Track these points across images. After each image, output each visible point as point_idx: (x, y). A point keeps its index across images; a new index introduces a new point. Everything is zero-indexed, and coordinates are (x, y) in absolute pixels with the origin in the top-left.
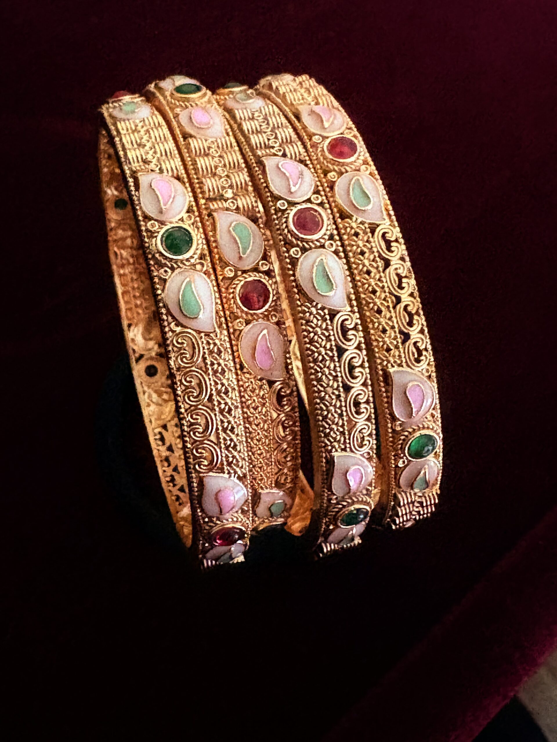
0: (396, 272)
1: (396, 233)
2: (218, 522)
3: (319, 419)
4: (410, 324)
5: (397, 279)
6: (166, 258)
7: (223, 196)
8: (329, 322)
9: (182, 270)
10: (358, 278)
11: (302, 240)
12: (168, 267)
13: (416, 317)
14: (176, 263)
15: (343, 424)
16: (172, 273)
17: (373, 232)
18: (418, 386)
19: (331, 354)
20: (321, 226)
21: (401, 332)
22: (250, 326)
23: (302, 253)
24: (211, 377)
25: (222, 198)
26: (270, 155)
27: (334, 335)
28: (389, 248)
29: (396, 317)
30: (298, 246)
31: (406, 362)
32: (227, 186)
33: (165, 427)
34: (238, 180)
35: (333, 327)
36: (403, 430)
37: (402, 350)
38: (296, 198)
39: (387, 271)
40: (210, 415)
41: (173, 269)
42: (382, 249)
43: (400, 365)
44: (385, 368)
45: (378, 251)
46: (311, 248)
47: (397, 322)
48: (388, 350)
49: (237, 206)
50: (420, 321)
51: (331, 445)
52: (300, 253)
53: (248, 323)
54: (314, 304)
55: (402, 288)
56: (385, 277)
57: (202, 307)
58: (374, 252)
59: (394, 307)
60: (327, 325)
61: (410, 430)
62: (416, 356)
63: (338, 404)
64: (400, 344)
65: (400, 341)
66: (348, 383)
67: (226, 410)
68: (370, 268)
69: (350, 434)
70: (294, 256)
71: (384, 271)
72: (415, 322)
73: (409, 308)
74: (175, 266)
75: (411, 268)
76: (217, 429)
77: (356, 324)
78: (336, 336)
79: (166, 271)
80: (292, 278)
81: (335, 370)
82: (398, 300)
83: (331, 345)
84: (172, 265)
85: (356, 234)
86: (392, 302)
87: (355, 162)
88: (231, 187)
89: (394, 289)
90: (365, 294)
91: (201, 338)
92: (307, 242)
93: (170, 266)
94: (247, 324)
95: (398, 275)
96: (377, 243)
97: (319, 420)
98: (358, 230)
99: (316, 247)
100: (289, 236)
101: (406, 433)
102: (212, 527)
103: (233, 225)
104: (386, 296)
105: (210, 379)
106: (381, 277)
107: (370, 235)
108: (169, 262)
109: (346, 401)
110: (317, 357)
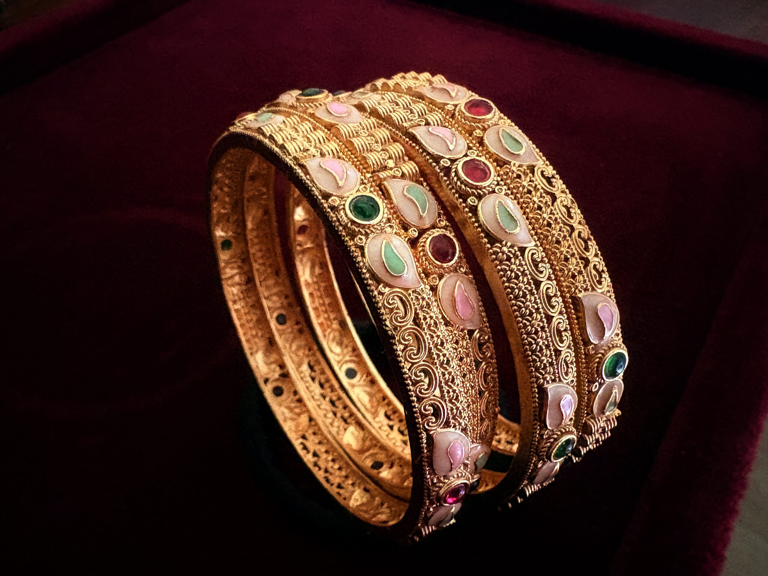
0: (562, 204)
1: (550, 171)
2: (446, 481)
3: (528, 354)
4: (587, 249)
5: (565, 210)
6: (359, 225)
7: (386, 167)
8: (521, 258)
9: (375, 235)
10: (531, 215)
11: (477, 188)
12: (362, 234)
13: (590, 243)
14: (369, 228)
15: (551, 355)
16: (367, 240)
17: (533, 172)
18: (606, 305)
19: (529, 288)
20: (489, 174)
21: (581, 258)
22: (443, 280)
23: (479, 201)
24: (426, 331)
25: (385, 168)
26: (415, 126)
27: (528, 269)
28: (550, 183)
29: (574, 244)
30: (473, 194)
31: (591, 285)
32: (386, 158)
33: (304, 437)
34: (395, 151)
35: (525, 262)
36: (596, 354)
37: (585, 274)
38: (456, 154)
39: (555, 203)
40: (431, 369)
41: (367, 235)
42: (546, 186)
43: (586, 290)
44: (573, 295)
45: (542, 188)
46: (485, 194)
47: (576, 249)
48: (574, 277)
49: (403, 172)
50: (593, 245)
51: (543, 378)
52: (477, 201)
53: (441, 277)
54: (504, 243)
55: (572, 218)
56: (555, 209)
57: (405, 264)
58: (538, 189)
59: (570, 236)
60: (520, 260)
61: (603, 352)
62: (598, 279)
63: (544, 335)
64: (583, 269)
65: (582, 266)
66: (550, 313)
67: (445, 362)
68: (540, 204)
69: (557, 364)
70: (471, 204)
71: (552, 205)
72: (590, 247)
73: (582, 235)
74: (369, 232)
75: (573, 199)
76: (441, 382)
77: (542, 258)
78: (530, 269)
79: (361, 239)
80: (476, 224)
81: (536, 302)
82: (572, 229)
83: (528, 279)
84: (366, 231)
85: (519, 177)
86: (568, 231)
87: (493, 117)
88: (390, 158)
89: (566, 219)
90: (541, 229)
91: (410, 295)
92: (481, 189)
93: (363, 232)
94: (440, 280)
95: (566, 207)
96: (538, 180)
97: (528, 356)
98: (519, 173)
99: (490, 193)
100: (463, 187)
101: (600, 355)
102: (440, 488)
103: (405, 189)
104: (561, 227)
105: (426, 334)
106: (552, 210)
107: (531, 175)
108: (362, 228)
109: (550, 332)
110: (518, 293)
